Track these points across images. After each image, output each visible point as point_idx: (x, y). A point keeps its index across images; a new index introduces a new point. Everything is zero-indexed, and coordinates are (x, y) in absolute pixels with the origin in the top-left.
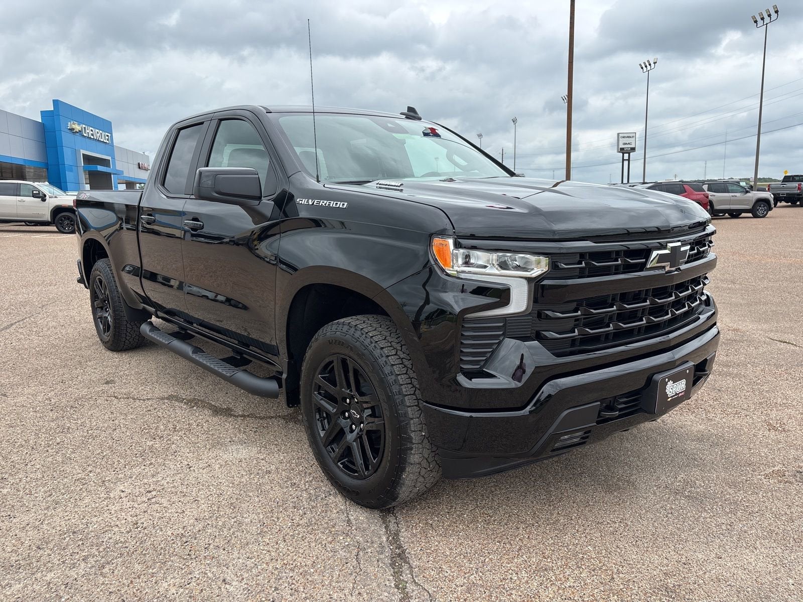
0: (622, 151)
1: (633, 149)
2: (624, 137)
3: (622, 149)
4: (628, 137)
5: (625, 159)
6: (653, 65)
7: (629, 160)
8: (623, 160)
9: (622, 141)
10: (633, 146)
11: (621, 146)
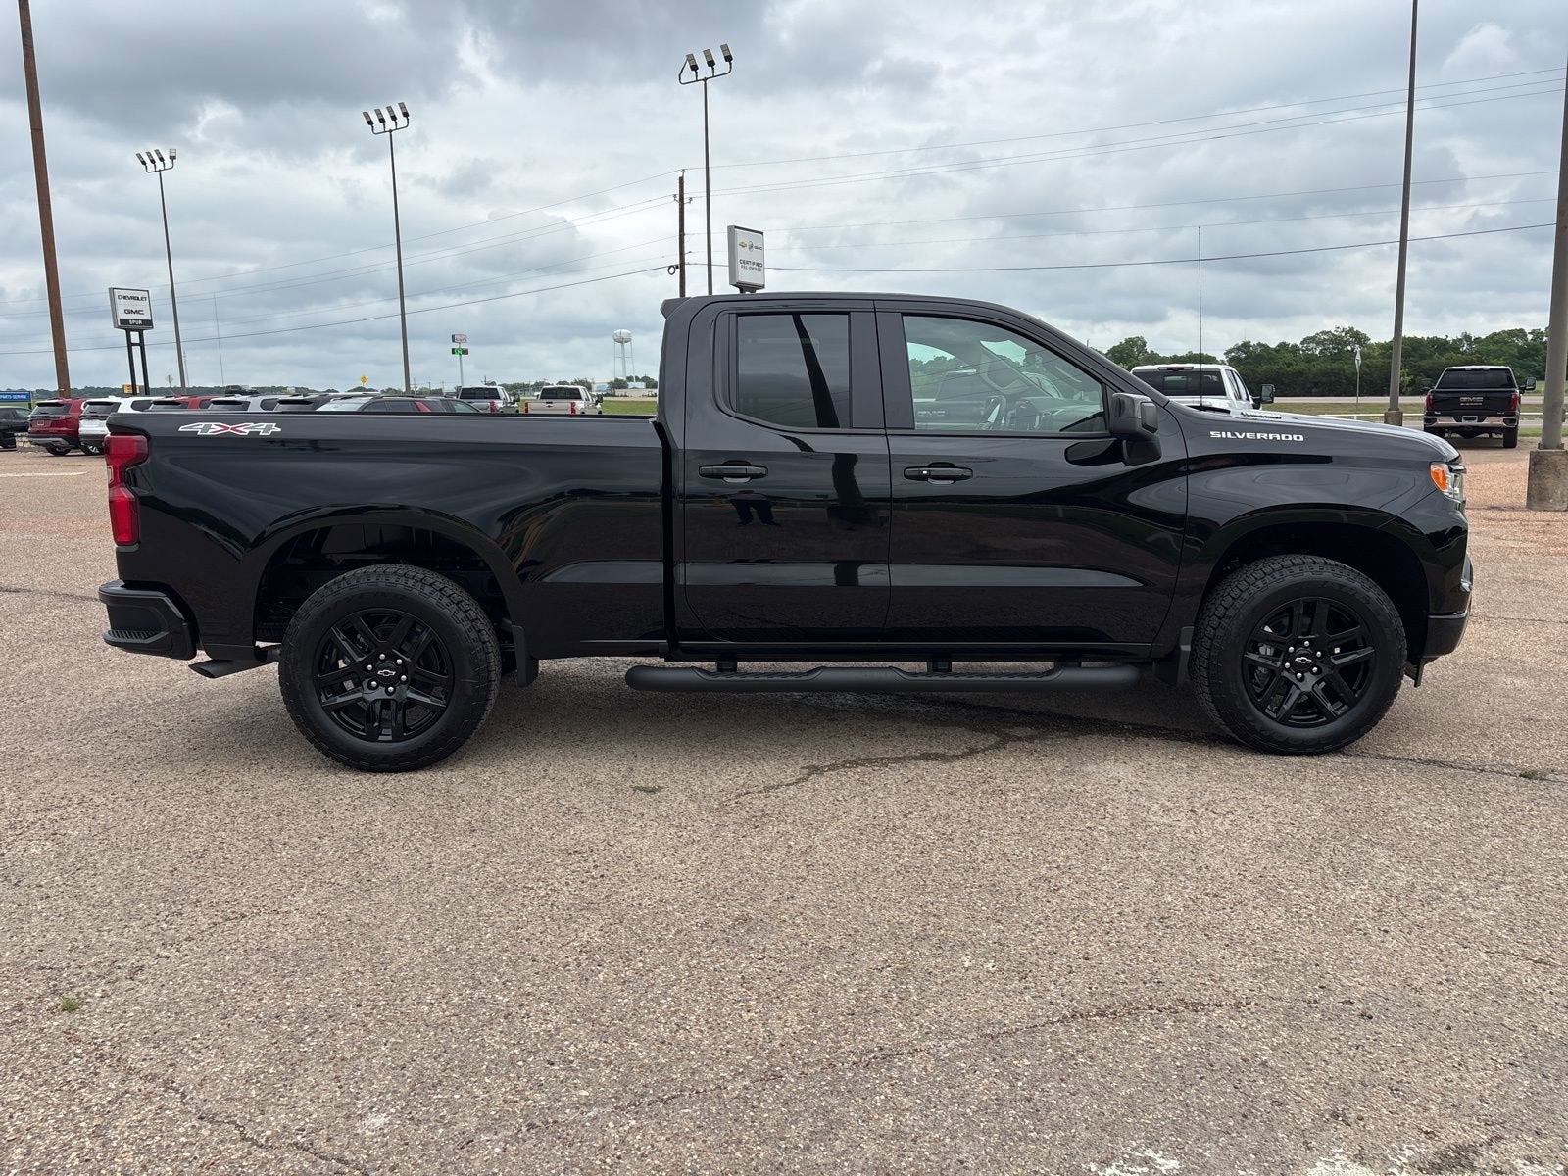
0: (124, 324)
1: (148, 324)
2: (125, 297)
3: (124, 322)
4: (134, 298)
5: (133, 342)
6: (168, 162)
7: (142, 344)
8: (130, 345)
9: (122, 307)
10: (147, 317)
11: (122, 315)
